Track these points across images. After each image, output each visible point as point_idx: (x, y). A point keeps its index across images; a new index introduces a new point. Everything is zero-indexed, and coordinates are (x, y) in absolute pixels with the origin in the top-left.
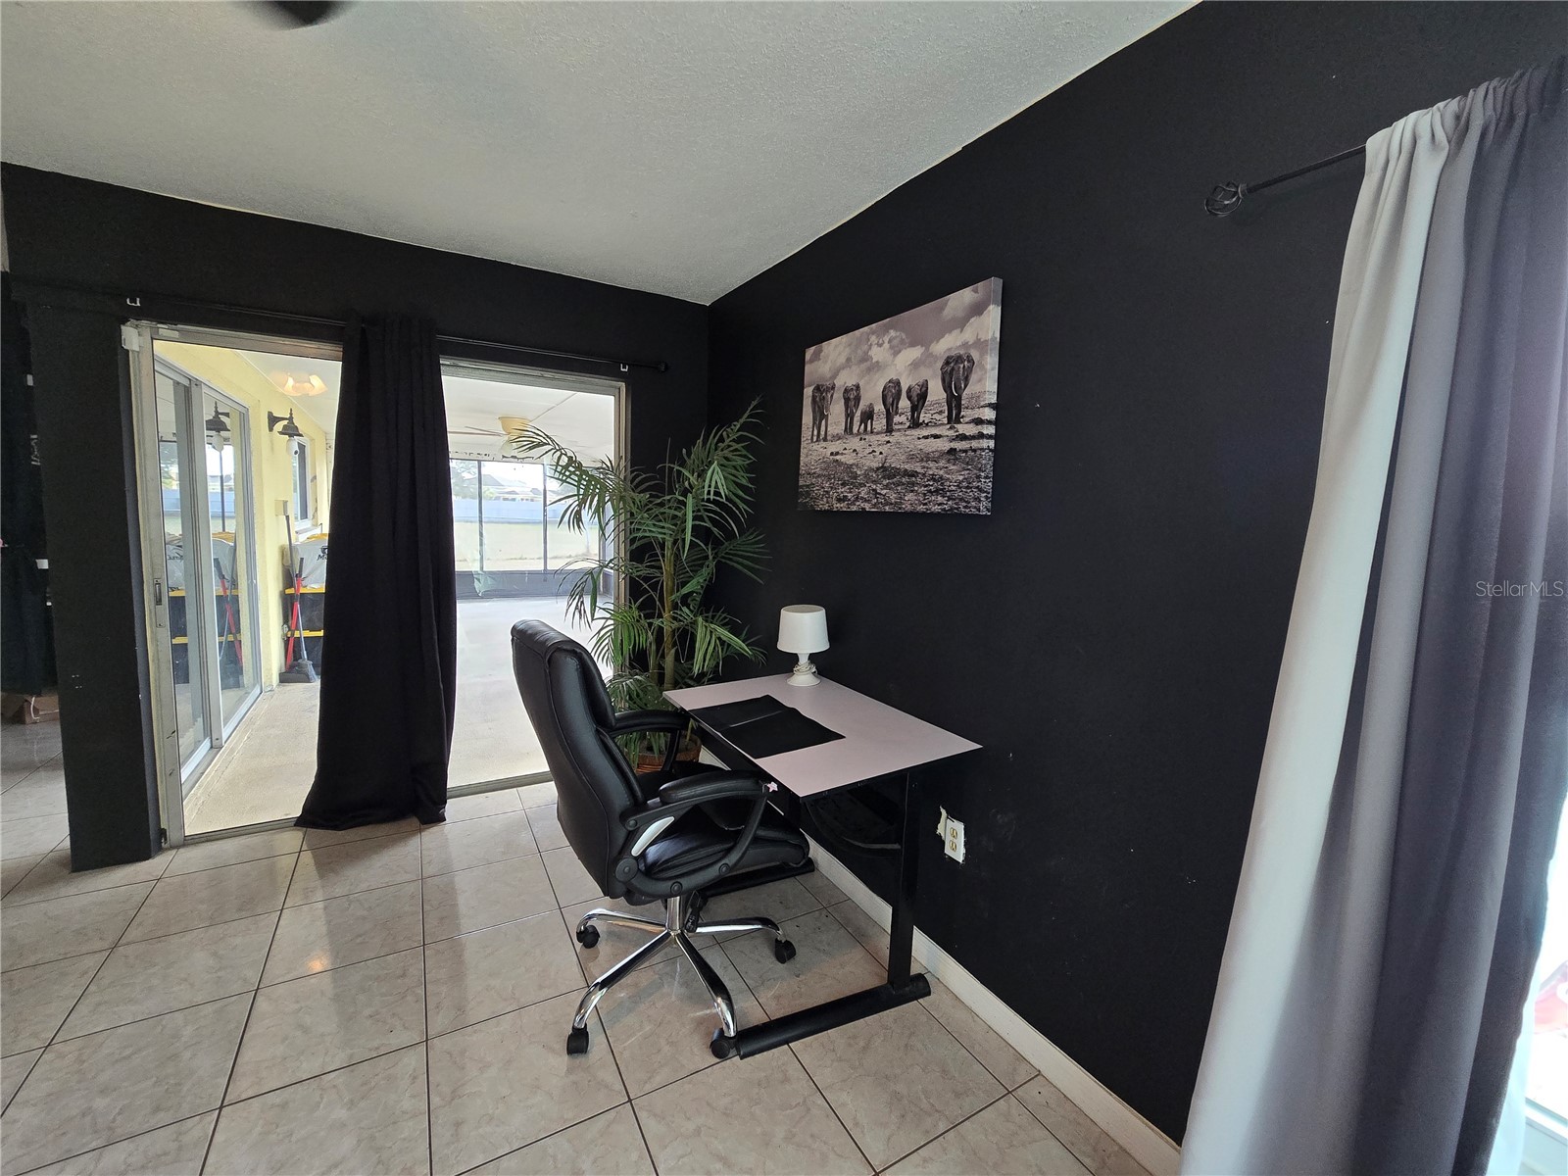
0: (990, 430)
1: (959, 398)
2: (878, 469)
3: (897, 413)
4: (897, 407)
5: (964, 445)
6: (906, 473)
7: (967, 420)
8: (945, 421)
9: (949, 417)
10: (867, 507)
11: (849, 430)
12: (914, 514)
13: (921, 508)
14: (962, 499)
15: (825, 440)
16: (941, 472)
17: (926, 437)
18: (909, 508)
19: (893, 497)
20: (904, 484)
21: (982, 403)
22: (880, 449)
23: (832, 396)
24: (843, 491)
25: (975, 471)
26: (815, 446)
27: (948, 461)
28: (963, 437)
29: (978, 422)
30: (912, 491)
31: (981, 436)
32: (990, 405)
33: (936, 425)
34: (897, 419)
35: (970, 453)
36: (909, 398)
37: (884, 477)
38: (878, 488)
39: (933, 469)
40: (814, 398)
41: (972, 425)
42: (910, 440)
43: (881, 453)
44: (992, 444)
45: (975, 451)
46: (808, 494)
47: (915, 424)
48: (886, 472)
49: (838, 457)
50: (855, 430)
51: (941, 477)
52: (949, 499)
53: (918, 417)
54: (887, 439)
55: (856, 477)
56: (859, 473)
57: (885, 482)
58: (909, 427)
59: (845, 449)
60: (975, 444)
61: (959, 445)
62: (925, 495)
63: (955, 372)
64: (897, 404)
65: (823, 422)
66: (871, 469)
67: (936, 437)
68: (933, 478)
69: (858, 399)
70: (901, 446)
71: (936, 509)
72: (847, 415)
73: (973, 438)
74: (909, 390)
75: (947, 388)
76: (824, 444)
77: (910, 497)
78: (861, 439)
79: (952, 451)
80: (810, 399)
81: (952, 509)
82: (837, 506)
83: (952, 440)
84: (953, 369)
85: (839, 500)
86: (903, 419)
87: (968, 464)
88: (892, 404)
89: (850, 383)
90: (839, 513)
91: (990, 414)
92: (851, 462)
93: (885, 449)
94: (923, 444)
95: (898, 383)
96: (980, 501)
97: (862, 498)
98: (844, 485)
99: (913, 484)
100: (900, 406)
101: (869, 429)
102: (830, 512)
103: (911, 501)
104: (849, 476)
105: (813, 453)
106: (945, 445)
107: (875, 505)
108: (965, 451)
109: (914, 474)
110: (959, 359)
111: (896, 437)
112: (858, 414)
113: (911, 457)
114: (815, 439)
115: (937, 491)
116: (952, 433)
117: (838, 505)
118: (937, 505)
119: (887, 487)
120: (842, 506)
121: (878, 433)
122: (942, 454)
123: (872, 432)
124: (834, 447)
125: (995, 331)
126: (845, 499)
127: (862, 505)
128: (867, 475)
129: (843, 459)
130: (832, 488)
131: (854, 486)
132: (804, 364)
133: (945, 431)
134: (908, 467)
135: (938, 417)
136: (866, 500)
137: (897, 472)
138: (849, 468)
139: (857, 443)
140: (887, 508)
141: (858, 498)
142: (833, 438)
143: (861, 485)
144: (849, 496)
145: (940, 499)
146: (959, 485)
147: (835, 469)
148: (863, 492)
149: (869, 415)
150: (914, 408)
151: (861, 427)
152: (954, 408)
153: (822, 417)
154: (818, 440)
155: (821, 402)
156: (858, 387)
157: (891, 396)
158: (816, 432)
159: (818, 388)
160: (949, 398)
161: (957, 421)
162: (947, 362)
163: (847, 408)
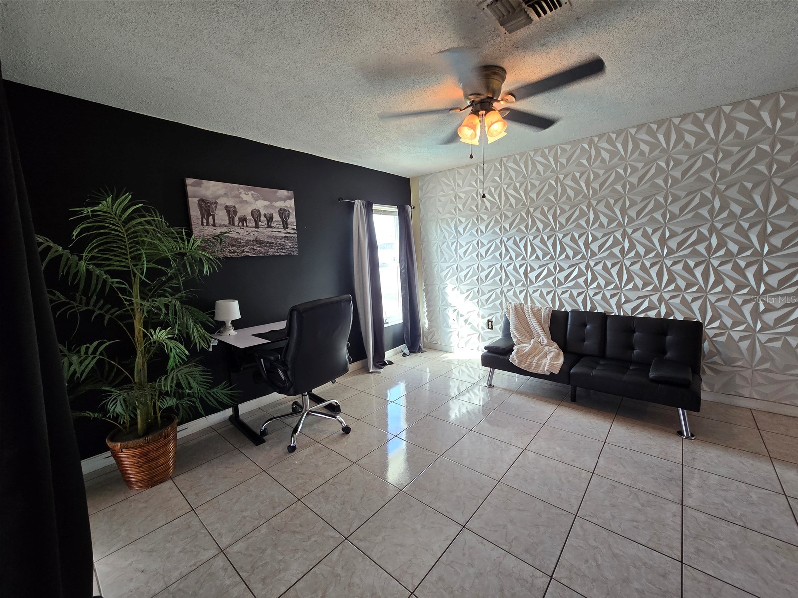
0: (296, 232)
1: (286, 222)
2: (253, 240)
4: (260, 219)
5: (291, 235)
6: (268, 242)
8: (282, 227)
9: (284, 226)
10: (250, 255)
11: (232, 223)
12: (274, 256)
13: (277, 254)
14: (292, 251)
15: (214, 225)
17: (276, 231)
18: (271, 254)
19: (263, 250)
20: (267, 246)
21: (294, 224)
22: (254, 233)
23: (216, 207)
24: (235, 248)
26: (207, 228)
27: (285, 240)
28: (289, 233)
29: (294, 229)
30: (272, 248)
31: (295, 233)
33: (278, 228)
34: (260, 223)
35: (292, 238)
36: (265, 217)
38: (255, 248)
39: (279, 241)
41: (291, 230)
42: (270, 232)
43: (254, 235)
44: (296, 235)
45: (294, 237)
47: (270, 227)
48: (257, 241)
49: (226, 234)
50: (236, 224)
51: (283, 244)
52: (287, 251)
53: (271, 224)
54: (257, 230)
55: (241, 243)
56: (242, 241)
57: (258, 245)
58: (267, 227)
59: (231, 231)
60: (294, 235)
61: (288, 235)
62: (277, 250)
63: (283, 213)
64: (260, 218)
65: (211, 218)
66: (250, 240)
67: (279, 232)
68: (280, 244)
69: (236, 212)
70: (264, 233)
71: (282, 254)
72: (229, 218)
73: (293, 234)
74: (265, 215)
75: (281, 217)
76: (214, 228)
77: (271, 250)
78: (241, 228)
79: (286, 237)
81: (289, 254)
82: (229, 255)
83: (285, 233)
85: (231, 252)
86: (263, 224)
87: (292, 241)
88: (257, 218)
89: (229, 204)
90: (231, 257)
91: (295, 227)
92: (237, 237)
93: (256, 234)
94: (274, 233)
95: (259, 211)
96: (295, 251)
97: (246, 251)
98: (233, 246)
99: (272, 246)
101: (245, 224)
103: (271, 252)
104: (237, 242)
105: (203, 231)
106: (284, 235)
107: (254, 254)
109: (273, 243)
110: (285, 210)
111: (260, 230)
112: (236, 219)
113: (270, 237)
114: (205, 224)
115: (282, 249)
116: (285, 231)
117: (231, 254)
118: (283, 252)
119: (259, 247)
120: (235, 255)
121: (251, 227)
122: (282, 237)
123: (247, 226)
124: (224, 230)
125: (293, 206)
126: (235, 252)
127: (247, 254)
128: (248, 242)
129: (230, 235)
130: (224, 248)
131: (240, 246)
132: (184, 186)
133: (282, 230)
134: (269, 240)
135: (279, 226)
136: (249, 252)
137: (263, 242)
138: (235, 239)
139: (239, 230)
140: (261, 255)
141: (243, 251)
142: (221, 226)
143: (244, 246)
144: (238, 250)
145: (284, 251)
146: (290, 247)
147: (223, 239)
148: (246, 249)
149: (243, 220)
150: (268, 221)
151: (241, 224)
152: (285, 224)
153: (209, 215)
154: (208, 224)
155: (207, 208)
156: (235, 207)
157: (256, 215)
158: (205, 221)
159: (203, 200)
160: (283, 221)
161: (287, 228)
162: (280, 210)
163: (229, 214)
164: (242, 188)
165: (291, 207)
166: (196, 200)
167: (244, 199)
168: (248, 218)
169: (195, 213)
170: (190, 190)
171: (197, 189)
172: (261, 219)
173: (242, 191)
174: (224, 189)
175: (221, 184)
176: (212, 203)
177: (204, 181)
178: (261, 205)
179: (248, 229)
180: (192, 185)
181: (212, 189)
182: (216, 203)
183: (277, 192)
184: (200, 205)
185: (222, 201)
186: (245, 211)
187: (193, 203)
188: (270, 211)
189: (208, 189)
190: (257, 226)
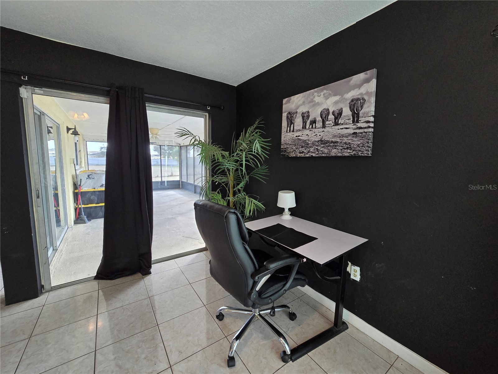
0: (372, 125)
1: (358, 114)
2: (318, 141)
3: (327, 120)
4: (328, 118)
5: (361, 131)
6: (332, 142)
7: (362, 121)
9: (353, 122)
10: (314, 155)
11: (304, 127)
12: (336, 157)
13: (340, 155)
14: (359, 151)
15: (293, 131)
16: (349, 141)
17: (342, 129)
18: (333, 155)
19: (326, 151)
20: (331, 146)
21: (370, 115)
22: (320, 134)
23: (296, 116)
24: (303, 149)
25: (366, 140)
26: (289, 134)
27: (353, 137)
28: (360, 128)
29: (368, 122)
30: (335, 149)
31: (369, 127)
32: (372, 116)
33: (346, 124)
34: (327, 123)
35: (364, 134)
36: (333, 115)
37: (322, 144)
38: (319, 148)
39: (345, 140)
40: (287, 117)
41: (364, 123)
42: (336, 130)
43: (320, 135)
44: (372, 130)
45: (366, 133)
46: (285, 151)
47: (336, 124)
48: (322, 142)
49: (299, 137)
50: (307, 127)
51: (349, 143)
52: (354, 151)
53: (338, 121)
54: (323, 130)
55: (308, 144)
56: (309, 143)
57: (322, 146)
58: (334, 125)
59: (303, 134)
60: (366, 130)
61: (358, 131)
62: (341, 150)
64: (328, 117)
65: (292, 125)
66: (315, 141)
67: (346, 128)
68: (345, 143)
69: (308, 117)
70: (330, 132)
71: (347, 154)
72: (303, 122)
73: (365, 128)
74: (333, 112)
75: (352, 110)
76: (293, 133)
77: (334, 150)
78: (310, 131)
79: (354, 133)
80: (286, 117)
81: (355, 154)
82: (299, 155)
83: (355, 129)
84: (355, 103)
85: (300, 153)
86: (331, 122)
87: (363, 138)
88: (325, 117)
89: (304, 111)
90: (300, 157)
91: (372, 119)
92: (306, 139)
93: (322, 134)
94: (340, 131)
95: (328, 110)
96: (369, 151)
97: (311, 152)
98: (302, 147)
99: (336, 146)
100: (329, 118)
101: (314, 126)
102: (296, 158)
103: (334, 152)
104: (305, 144)
105: (287, 137)
106: (352, 131)
107: (317, 154)
108: (362, 133)
109: (337, 142)
110: (358, 99)
111: (327, 129)
112: (309, 122)
113: (335, 136)
114: (288, 131)
115: (347, 148)
116: (355, 127)
117: (300, 155)
119: (323, 147)
120: (302, 155)
121: (318, 128)
122: (350, 135)
123: (315, 128)
124: (297, 134)
126: (303, 152)
127: (311, 154)
128: (314, 143)
129: (302, 138)
130: (297, 149)
131: (307, 148)
133: (351, 126)
134: (333, 140)
135: (347, 121)
136: (313, 153)
137: (328, 142)
138: (304, 141)
139: (308, 132)
140: (323, 155)
141: (309, 152)
142: (297, 131)
143: (310, 147)
144: (305, 151)
145: (349, 151)
146: (358, 146)
147: (298, 142)
148: (312, 150)
149: (314, 122)
150: (336, 118)
151: (310, 126)
152: (356, 117)
154: (290, 131)
155: (291, 118)
156: (308, 112)
157: (325, 114)
158: (288, 129)
159: (289, 113)
160: (354, 114)
161: (358, 122)
162: (352, 101)
163: (303, 120)
168: (317, 120)
176: (294, 114)
190: (324, 126)
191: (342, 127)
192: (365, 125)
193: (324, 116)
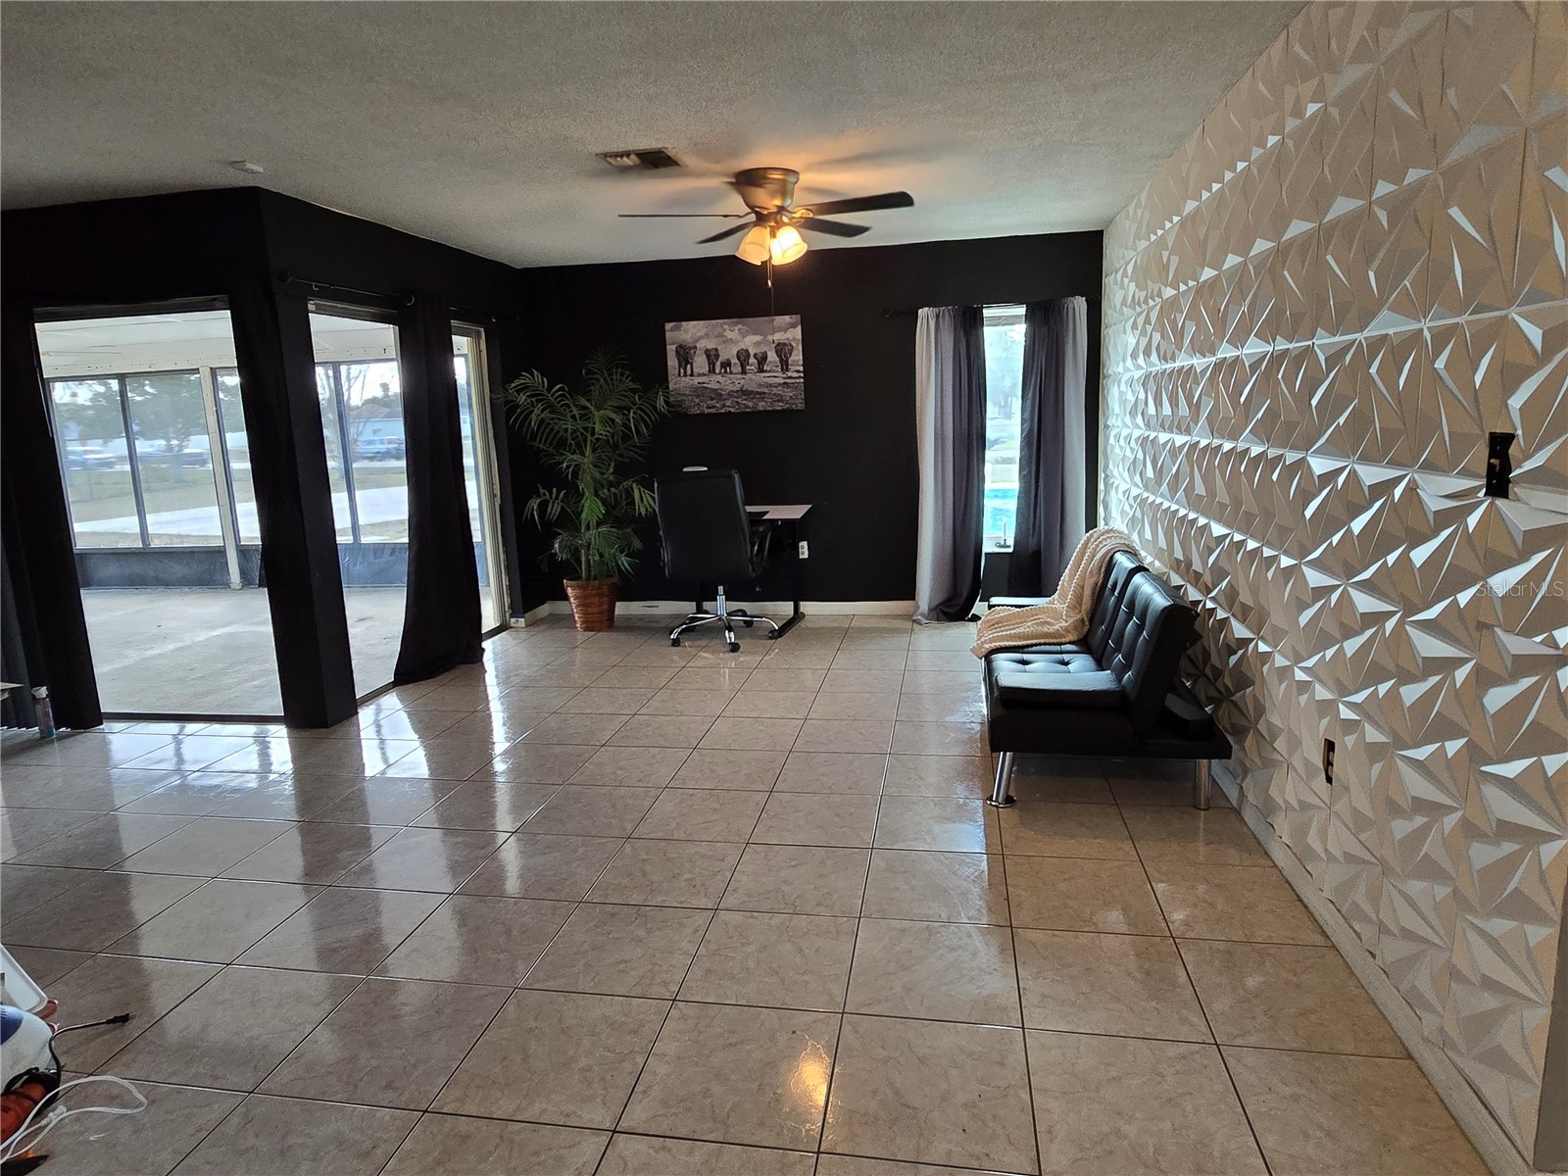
0: (802, 375)
1: (787, 361)
2: (737, 391)
3: (748, 364)
4: (748, 362)
5: (793, 381)
6: (758, 393)
9: (782, 369)
10: (732, 410)
11: (712, 371)
12: (766, 411)
13: (769, 409)
14: (793, 404)
15: (692, 375)
16: (780, 393)
17: (770, 377)
18: (762, 409)
19: (751, 404)
20: (756, 398)
21: (799, 364)
22: (739, 381)
23: (695, 352)
24: (714, 402)
25: (798, 392)
26: (683, 379)
27: (784, 388)
28: (791, 378)
29: (798, 371)
31: (800, 377)
32: (801, 365)
34: (748, 367)
36: (756, 358)
37: (742, 395)
38: (739, 400)
39: (775, 390)
42: (761, 378)
43: (739, 383)
44: (802, 380)
45: (798, 383)
46: (680, 406)
47: (761, 370)
48: (743, 392)
49: (704, 385)
50: (717, 371)
51: (780, 395)
52: (787, 404)
53: (763, 367)
55: (721, 395)
56: (723, 393)
57: (743, 397)
60: (797, 381)
61: (788, 381)
62: (771, 402)
63: (783, 350)
64: (748, 360)
65: (689, 366)
66: (732, 391)
67: (774, 377)
68: (775, 394)
69: (717, 356)
70: (753, 380)
71: (779, 408)
72: (709, 364)
73: (796, 378)
74: (755, 356)
75: (779, 356)
77: (763, 403)
79: (785, 383)
81: (787, 408)
82: (707, 411)
83: (785, 378)
84: (782, 348)
85: (709, 408)
86: (752, 367)
87: (794, 389)
88: (745, 360)
89: (710, 347)
90: (709, 414)
91: (801, 369)
92: (716, 387)
93: (742, 382)
94: (766, 380)
95: (747, 351)
97: (727, 406)
98: (712, 399)
99: (763, 398)
101: (728, 370)
102: (703, 415)
103: (761, 406)
104: (717, 395)
105: (679, 382)
106: (782, 381)
107: (737, 409)
108: (793, 383)
109: (765, 393)
110: (785, 344)
112: (718, 364)
113: (760, 386)
114: (682, 374)
115: (779, 401)
118: (779, 406)
119: (745, 399)
120: (713, 411)
122: (779, 384)
123: (731, 373)
124: (701, 379)
125: (799, 336)
126: (713, 407)
127: (728, 409)
128: (730, 394)
129: (709, 386)
130: (701, 402)
131: (720, 400)
132: (663, 331)
133: (780, 374)
134: (759, 390)
136: (731, 407)
137: (751, 392)
138: (714, 391)
139: (719, 378)
140: (746, 410)
141: (724, 406)
142: (699, 375)
143: (726, 399)
144: (718, 405)
145: (781, 404)
146: (791, 398)
147: (701, 391)
148: (728, 403)
149: (727, 364)
150: (759, 363)
151: (723, 370)
152: (785, 365)
153: (687, 363)
154: (685, 375)
155: (685, 355)
156: (716, 350)
157: (743, 356)
158: (682, 371)
159: (681, 346)
160: (781, 361)
161: (787, 370)
162: (778, 345)
163: (709, 360)
164: (726, 324)
165: (794, 339)
166: (674, 347)
167: (729, 337)
168: (733, 362)
169: (672, 362)
170: (668, 335)
171: (676, 334)
172: (750, 361)
173: (726, 327)
174: (705, 329)
175: (702, 322)
176: (691, 348)
177: (683, 323)
178: (750, 342)
179: (731, 376)
180: (671, 330)
181: (691, 331)
182: (695, 347)
183: (774, 320)
184: (677, 352)
185: (702, 344)
186: (729, 353)
187: (671, 349)
188: (764, 348)
189: (686, 332)
190: (744, 372)
191: (768, 375)
192: (796, 375)
193: (742, 358)
